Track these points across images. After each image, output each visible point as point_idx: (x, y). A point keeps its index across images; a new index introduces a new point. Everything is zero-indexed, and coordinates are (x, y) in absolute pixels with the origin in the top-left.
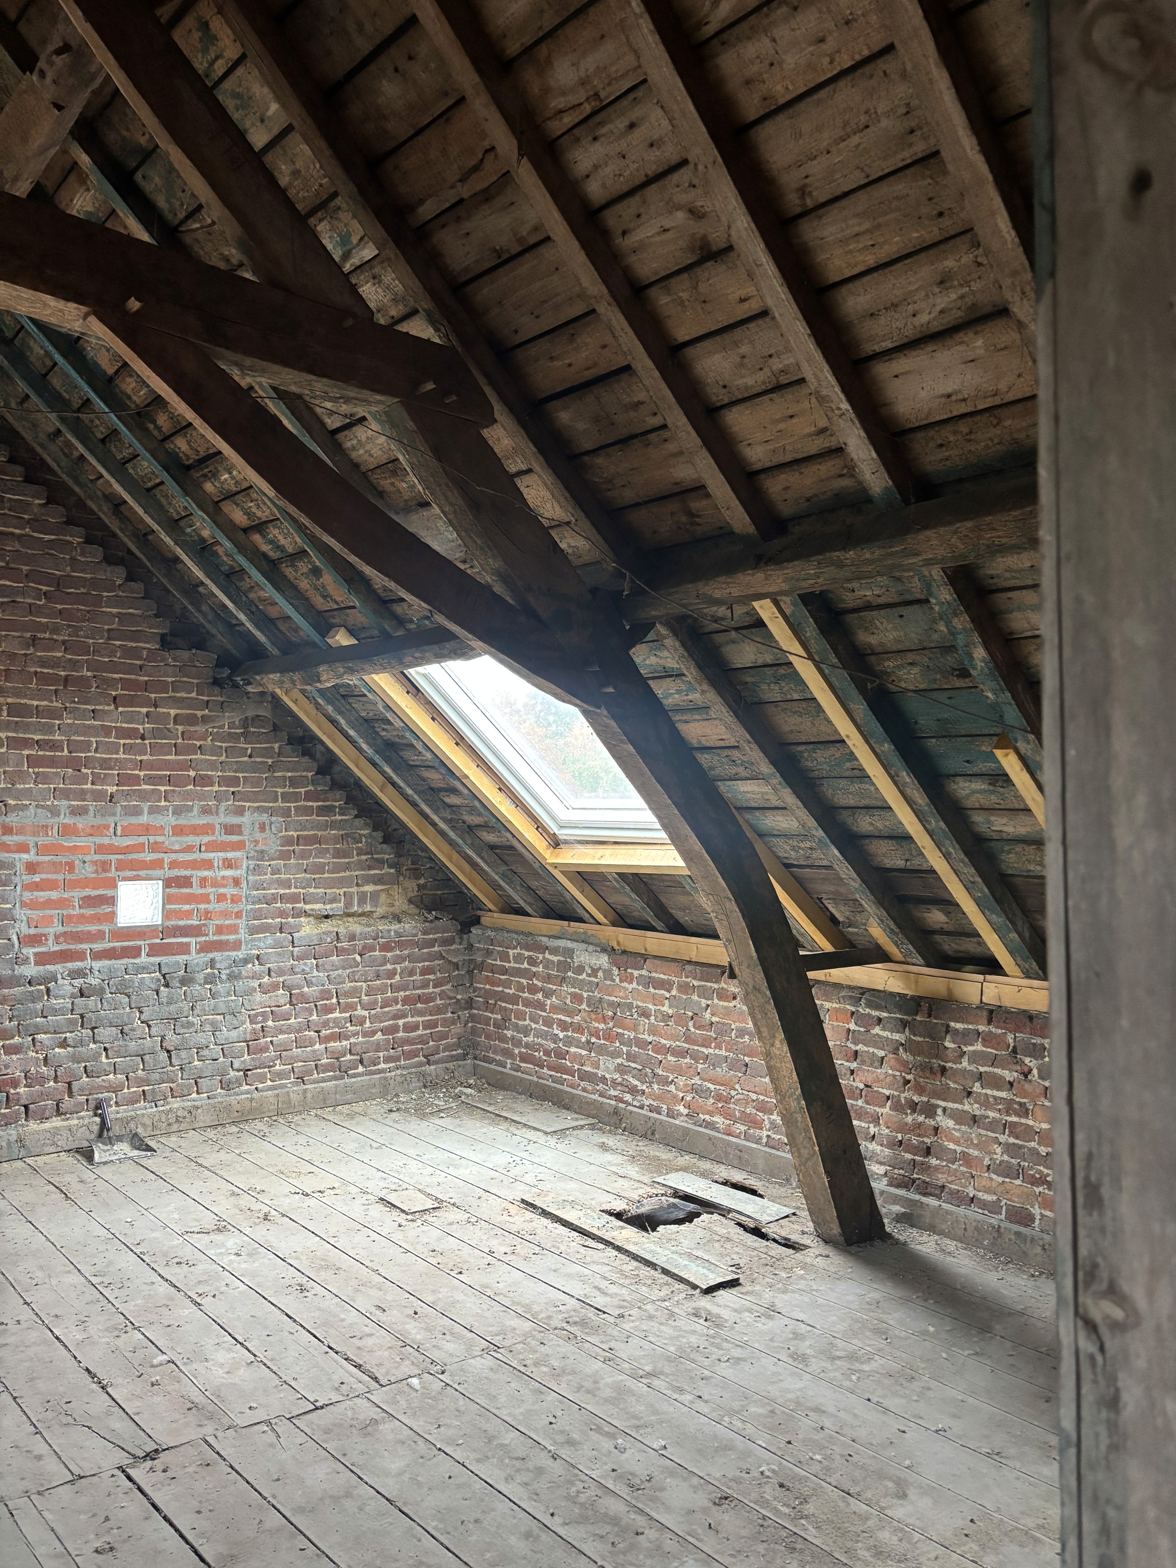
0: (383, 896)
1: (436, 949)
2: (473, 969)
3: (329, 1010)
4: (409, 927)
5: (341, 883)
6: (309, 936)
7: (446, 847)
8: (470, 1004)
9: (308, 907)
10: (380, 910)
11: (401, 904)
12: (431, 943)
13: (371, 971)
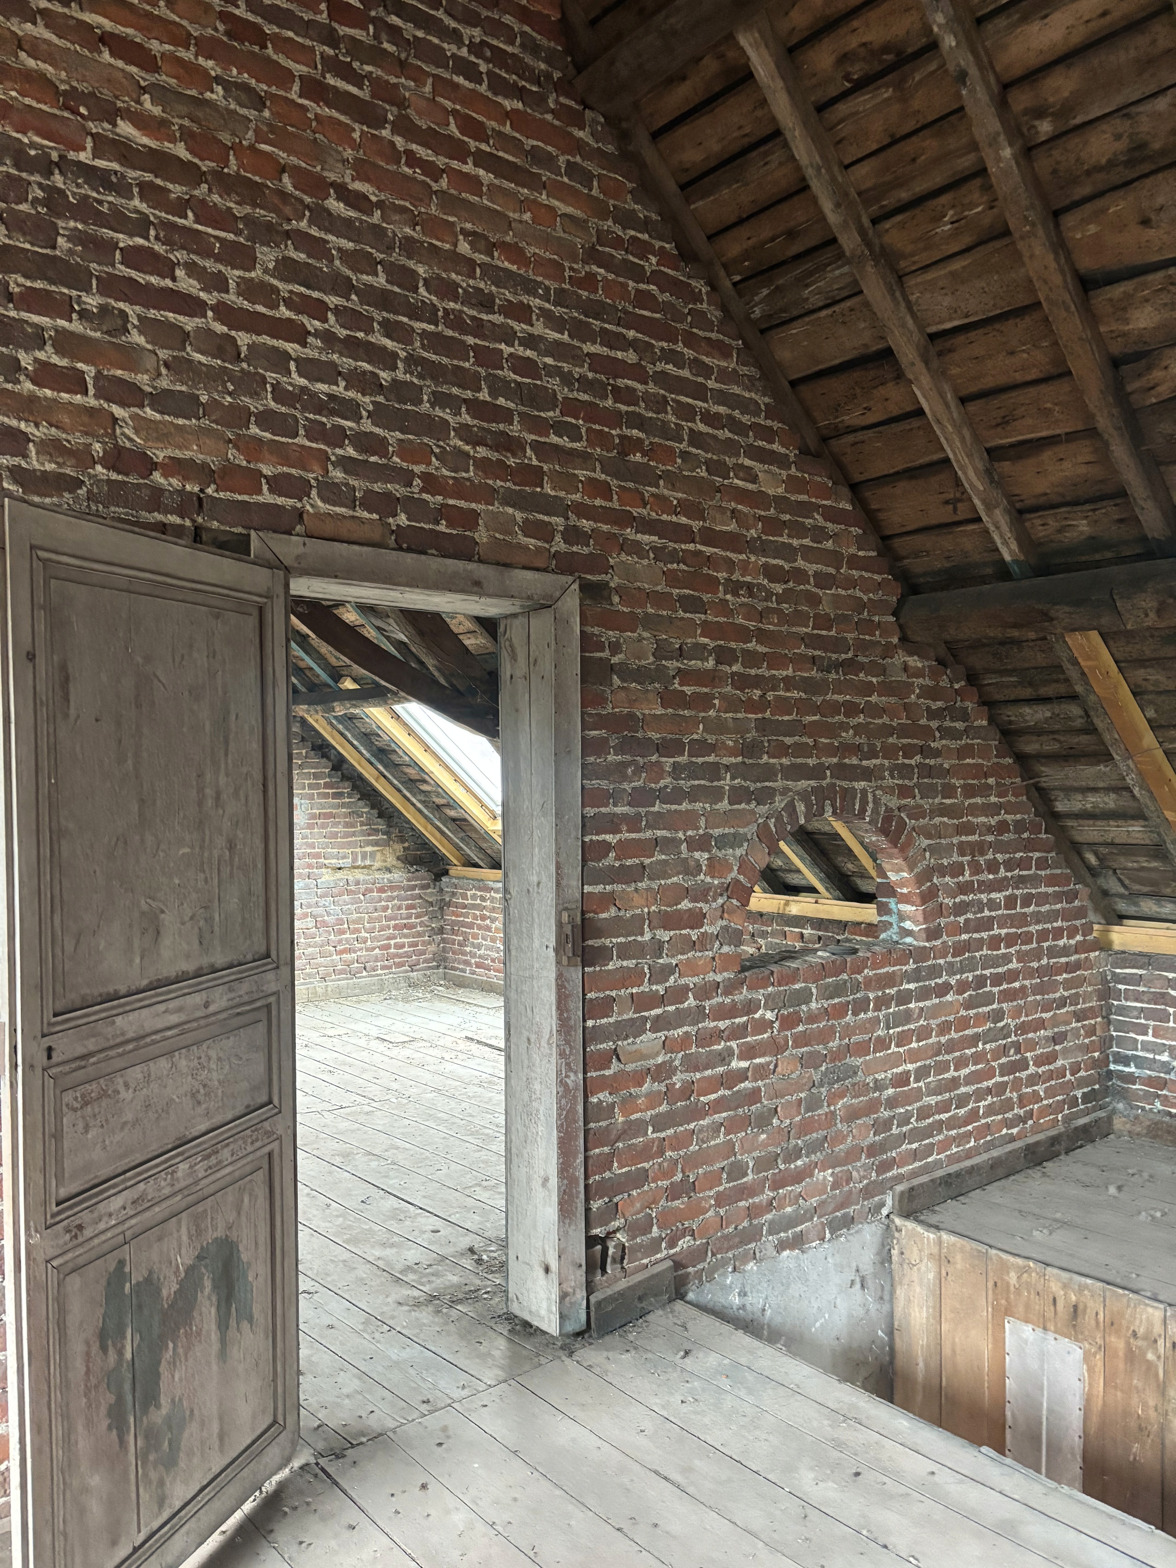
0: (379, 855)
1: (417, 891)
2: (443, 905)
3: (343, 932)
4: (398, 876)
5: (350, 845)
6: (327, 881)
7: (423, 820)
8: (441, 931)
9: (326, 862)
10: (377, 865)
11: (391, 860)
12: (413, 888)
13: (371, 907)
